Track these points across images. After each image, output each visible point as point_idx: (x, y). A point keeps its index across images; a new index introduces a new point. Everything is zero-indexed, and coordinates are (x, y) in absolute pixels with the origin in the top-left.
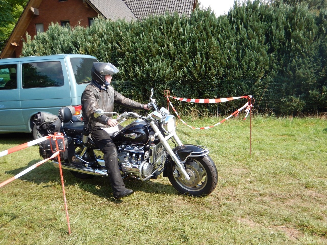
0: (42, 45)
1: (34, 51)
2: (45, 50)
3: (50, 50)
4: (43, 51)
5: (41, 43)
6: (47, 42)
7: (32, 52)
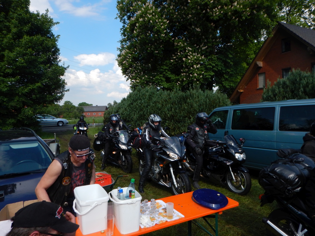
0: (283, 89)
1: (275, 95)
2: (286, 94)
3: (290, 94)
4: (283, 95)
5: (281, 88)
6: (287, 87)
7: (272, 96)
